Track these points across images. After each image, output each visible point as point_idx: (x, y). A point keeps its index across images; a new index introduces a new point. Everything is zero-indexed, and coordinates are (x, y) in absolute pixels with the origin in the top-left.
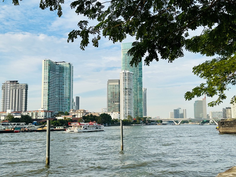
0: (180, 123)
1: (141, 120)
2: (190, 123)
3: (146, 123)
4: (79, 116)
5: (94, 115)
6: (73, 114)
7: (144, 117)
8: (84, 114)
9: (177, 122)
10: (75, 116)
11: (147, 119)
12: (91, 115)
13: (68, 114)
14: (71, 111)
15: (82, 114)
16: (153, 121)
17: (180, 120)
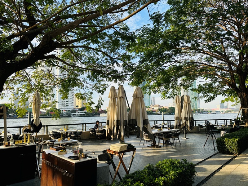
0: (225, 112)
1: (197, 111)
2: (232, 112)
3: (200, 113)
4: (156, 108)
5: (165, 108)
6: (153, 108)
7: (199, 108)
8: (159, 107)
9: (223, 112)
10: (154, 108)
11: (200, 110)
12: (164, 108)
13: (150, 108)
14: (151, 106)
15: (157, 107)
16: (205, 111)
17: (225, 110)
